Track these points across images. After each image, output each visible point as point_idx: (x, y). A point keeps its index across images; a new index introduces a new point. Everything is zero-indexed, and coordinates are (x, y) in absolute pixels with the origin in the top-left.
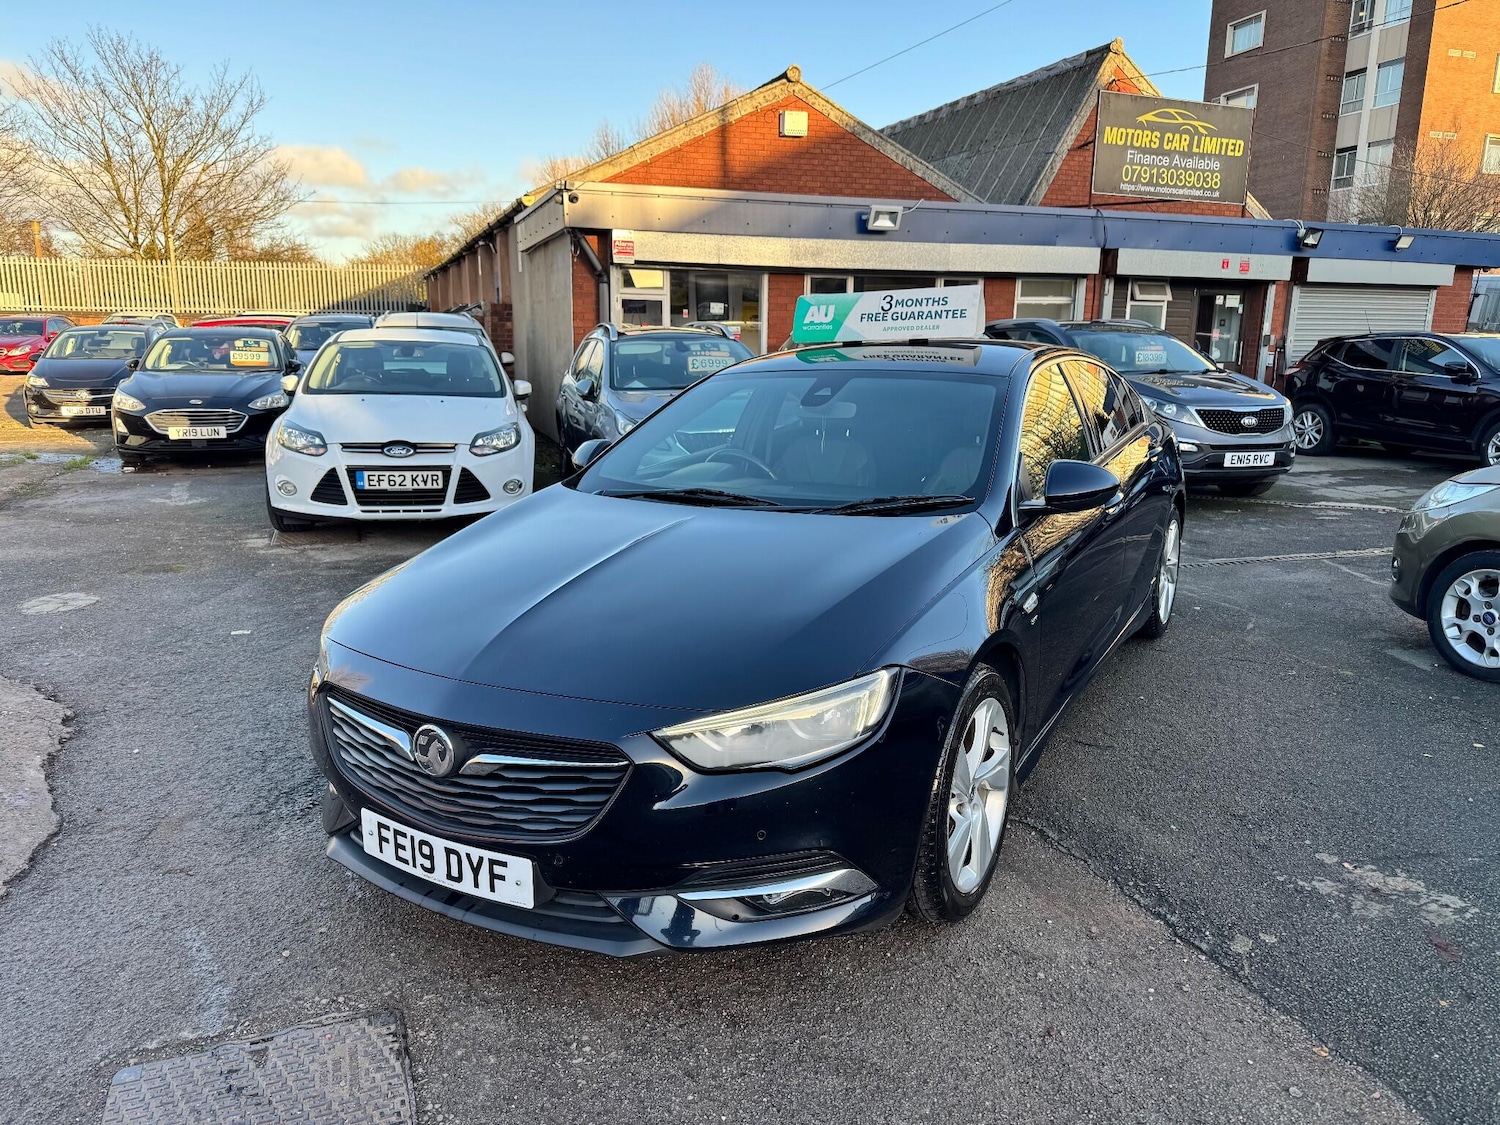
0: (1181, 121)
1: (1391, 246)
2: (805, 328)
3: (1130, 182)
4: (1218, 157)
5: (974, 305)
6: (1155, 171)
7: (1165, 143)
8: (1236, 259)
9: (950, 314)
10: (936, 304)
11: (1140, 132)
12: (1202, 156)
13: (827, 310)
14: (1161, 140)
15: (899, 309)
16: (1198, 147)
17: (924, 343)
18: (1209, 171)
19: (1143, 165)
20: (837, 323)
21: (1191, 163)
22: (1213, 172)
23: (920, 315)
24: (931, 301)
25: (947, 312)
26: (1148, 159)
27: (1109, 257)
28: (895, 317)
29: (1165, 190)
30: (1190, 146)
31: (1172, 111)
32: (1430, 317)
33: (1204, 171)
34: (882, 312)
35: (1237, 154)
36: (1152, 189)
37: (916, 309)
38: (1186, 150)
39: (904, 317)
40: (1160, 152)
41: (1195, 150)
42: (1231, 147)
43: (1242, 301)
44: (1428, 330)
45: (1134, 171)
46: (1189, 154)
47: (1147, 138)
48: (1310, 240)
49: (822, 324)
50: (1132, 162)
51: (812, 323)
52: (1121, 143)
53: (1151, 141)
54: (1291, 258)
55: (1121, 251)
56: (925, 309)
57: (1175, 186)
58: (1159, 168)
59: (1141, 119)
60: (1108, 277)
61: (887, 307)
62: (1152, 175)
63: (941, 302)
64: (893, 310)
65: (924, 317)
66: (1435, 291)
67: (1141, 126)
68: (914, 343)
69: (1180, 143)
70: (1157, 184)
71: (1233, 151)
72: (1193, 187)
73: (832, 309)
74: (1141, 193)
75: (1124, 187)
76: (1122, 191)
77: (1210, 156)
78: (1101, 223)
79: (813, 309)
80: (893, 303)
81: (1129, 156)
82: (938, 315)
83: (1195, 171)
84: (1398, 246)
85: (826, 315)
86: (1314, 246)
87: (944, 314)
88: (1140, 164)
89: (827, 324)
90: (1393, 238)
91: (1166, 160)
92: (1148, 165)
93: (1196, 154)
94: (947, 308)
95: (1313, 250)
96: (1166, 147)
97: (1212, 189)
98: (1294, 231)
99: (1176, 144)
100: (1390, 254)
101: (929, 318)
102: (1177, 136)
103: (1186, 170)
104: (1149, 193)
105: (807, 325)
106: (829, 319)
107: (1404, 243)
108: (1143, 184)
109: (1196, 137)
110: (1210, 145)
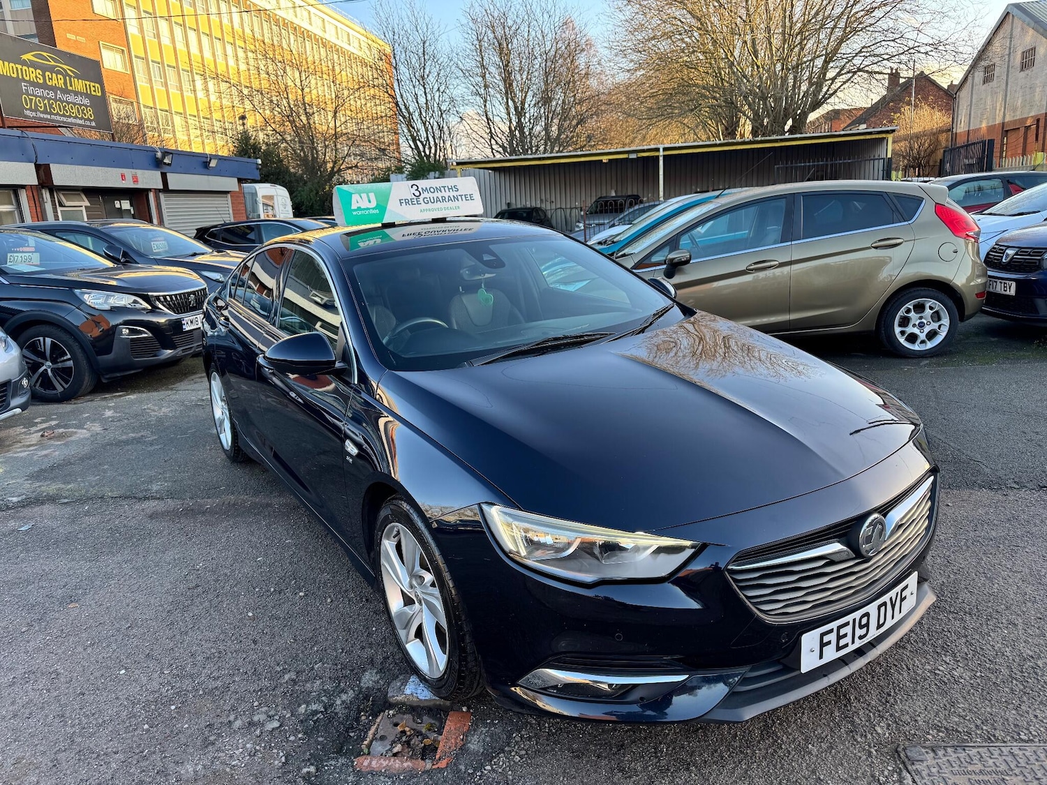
0: (53, 63)
1: (206, 165)
2: (354, 213)
3: (30, 109)
4: (87, 95)
5: (475, 190)
6: (46, 101)
7: (48, 81)
8: (128, 173)
9: (463, 197)
10: (451, 190)
11: (24, 68)
12: (76, 93)
13: (368, 197)
14: (44, 76)
15: (425, 195)
16: (71, 86)
17: (443, 220)
18: (83, 105)
19: (36, 96)
20: (382, 207)
21: (71, 98)
22: (87, 106)
23: (444, 199)
24: (446, 189)
25: (461, 196)
26: (39, 92)
27: (43, 171)
28: (425, 200)
29: (58, 118)
30: (65, 83)
31: (45, 54)
32: (231, 211)
33: (81, 105)
34: (415, 197)
35: (100, 94)
36: (49, 117)
37: (439, 195)
38: (63, 87)
39: (432, 201)
40: (44, 86)
41: (70, 88)
42: (93, 89)
43: (131, 205)
44: (232, 221)
45: (31, 100)
46: (65, 91)
47: (33, 74)
48: (166, 161)
49: (368, 209)
50: (28, 94)
51: (359, 209)
52: (15, 76)
53: (36, 77)
54: (159, 172)
55: (51, 165)
56: (446, 195)
57: (64, 115)
58: (49, 99)
59: (25, 57)
60: (43, 188)
61: (417, 193)
62: (45, 105)
63: (454, 189)
64: (422, 196)
65: (447, 200)
66: (229, 195)
67: (24, 63)
68: (435, 221)
69: (57, 81)
70: (51, 113)
71: (95, 91)
72: (76, 117)
73: (372, 196)
74: (41, 119)
75: (28, 113)
76: (26, 117)
77: (81, 94)
78: (29, 143)
79: (355, 197)
80: (420, 189)
81: (24, 88)
82: (456, 198)
83: (75, 104)
84: (211, 165)
85: (370, 202)
86: (169, 164)
87: (459, 198)
88: (33, 95)
89: (373, 209)
90: (205, 160)
91: (52, 94)
92: (40, 97)
93: (72, 91)
94: (458, 193)
95: (167, 167)
96: (50, 84)
97: (88, 119)
98: (153, 153)
99: (55, 82)
100: (205, 171)
101: (450, 201)
102: (54, 75)
103: (68, 103)
104: (47, 120)
105: (355, 210)
106: (374, 204)
107: (213, 164)
108: (41, 112)
109: (67, 78)
110: (79, 85)
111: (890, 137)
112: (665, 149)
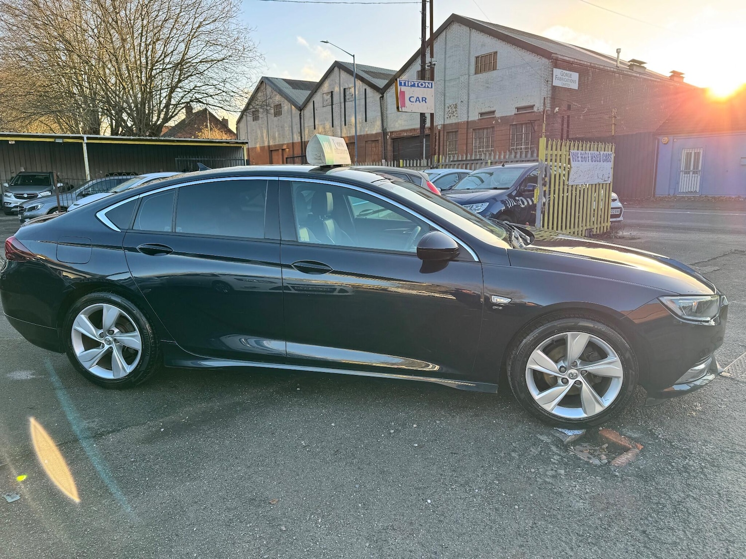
111: (245, 147)
112: (88, 138)
